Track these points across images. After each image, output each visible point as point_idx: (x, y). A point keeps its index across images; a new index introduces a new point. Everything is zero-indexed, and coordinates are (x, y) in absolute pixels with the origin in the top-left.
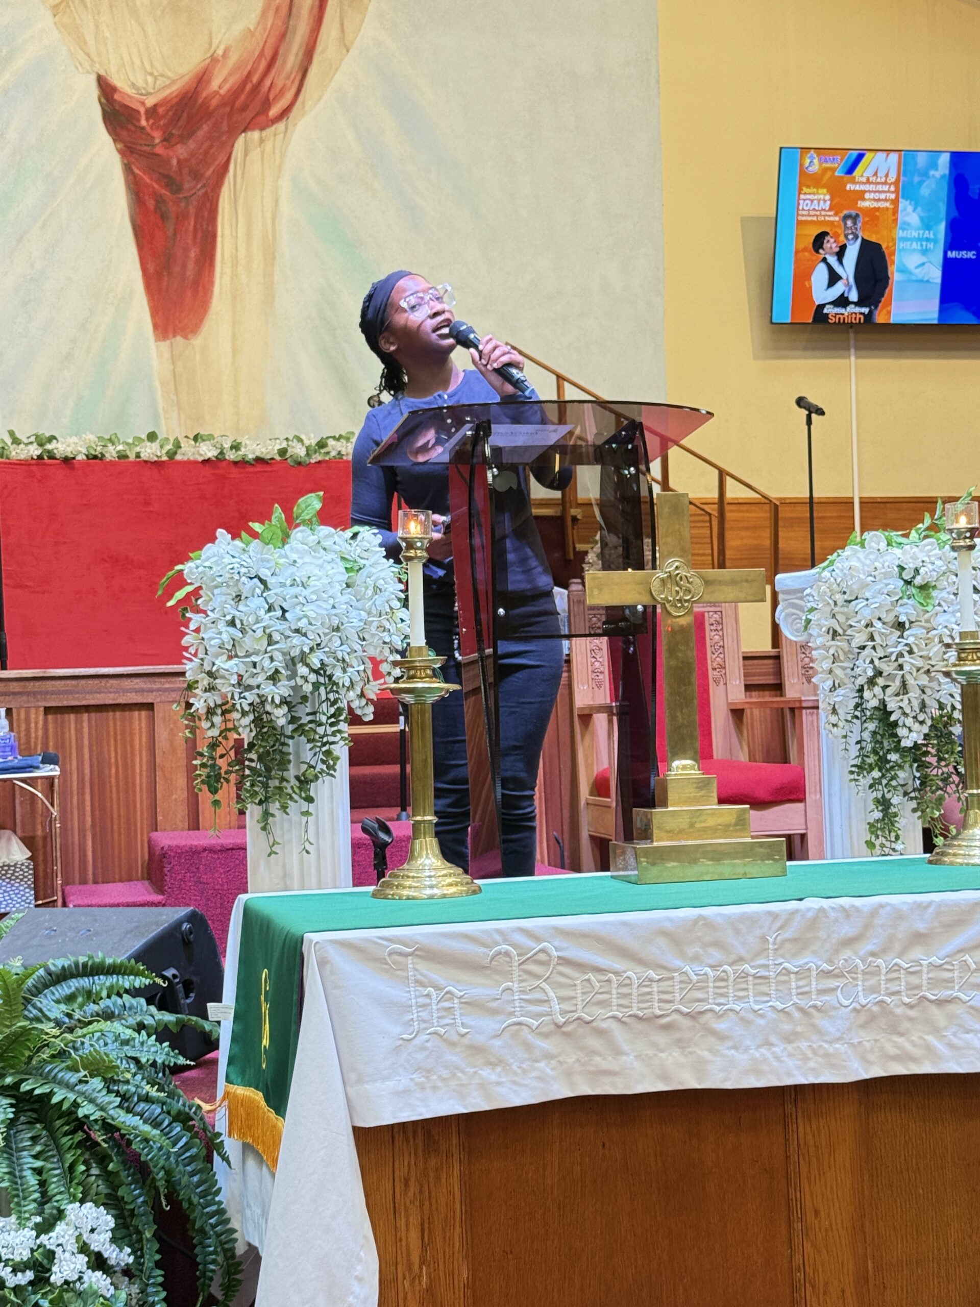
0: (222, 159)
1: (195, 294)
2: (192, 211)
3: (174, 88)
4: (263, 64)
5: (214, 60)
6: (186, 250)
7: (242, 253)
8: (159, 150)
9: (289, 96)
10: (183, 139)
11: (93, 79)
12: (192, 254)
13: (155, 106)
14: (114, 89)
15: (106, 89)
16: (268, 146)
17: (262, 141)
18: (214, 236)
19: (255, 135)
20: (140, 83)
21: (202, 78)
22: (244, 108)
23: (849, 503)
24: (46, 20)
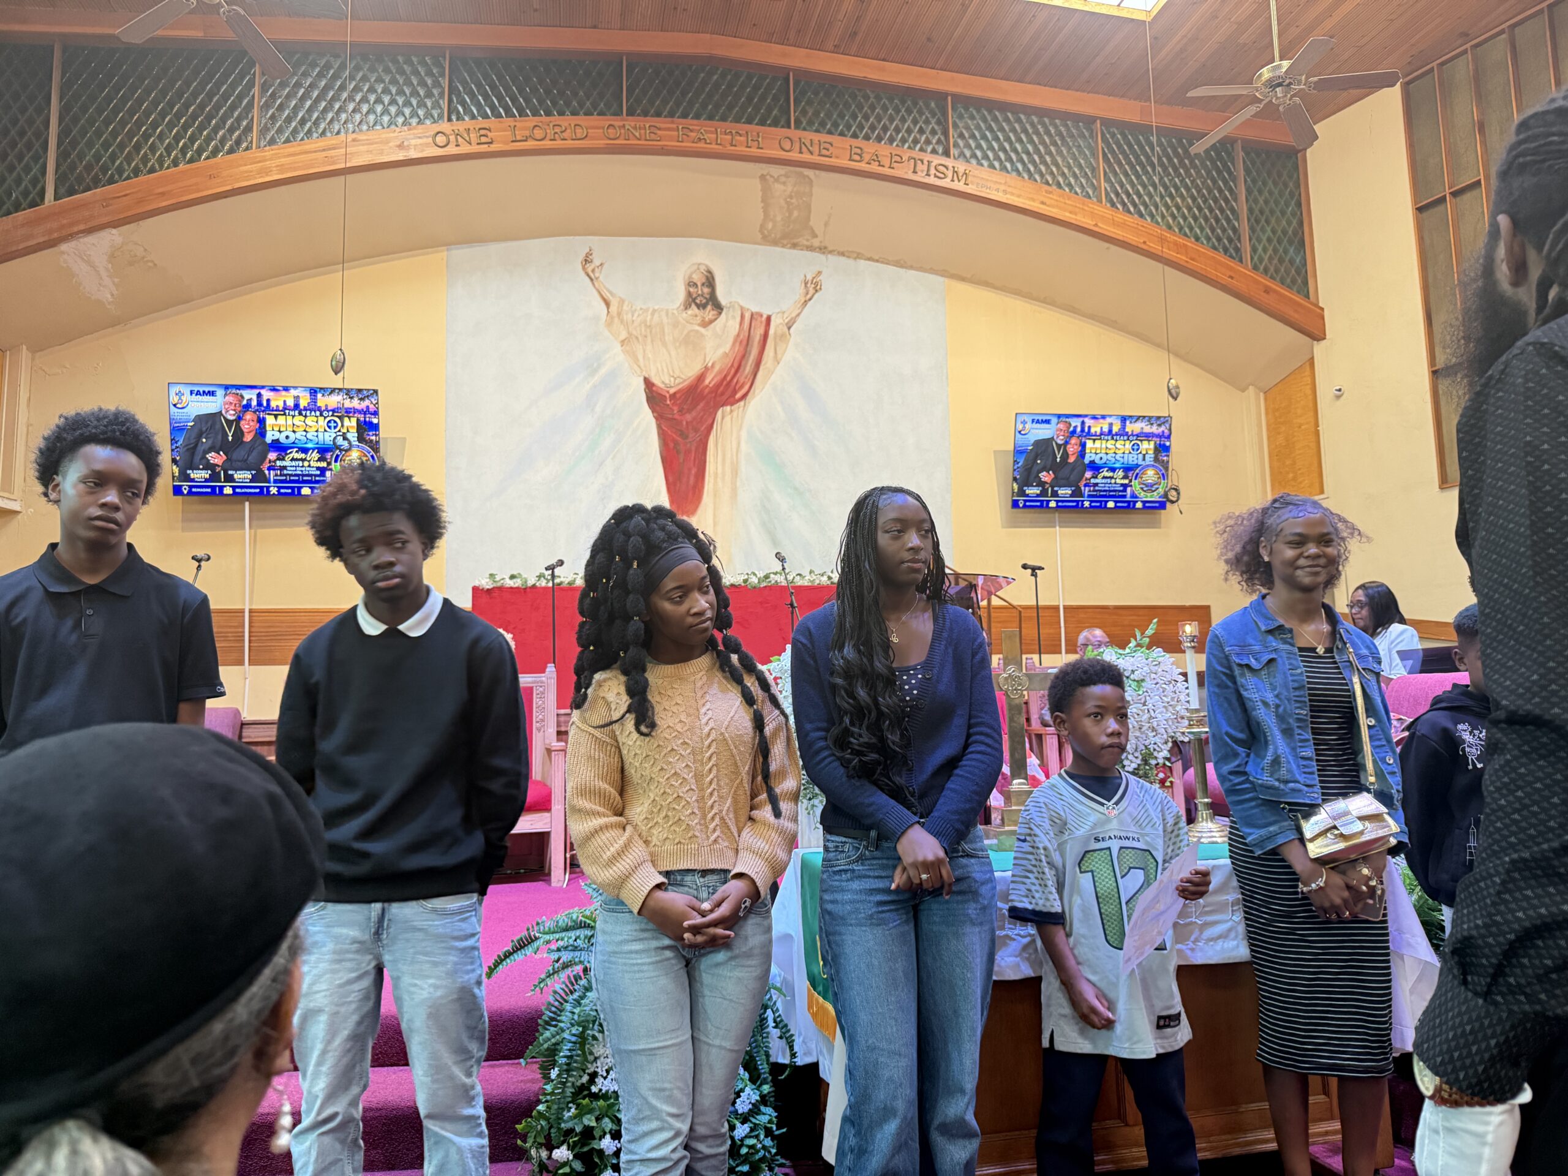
0: (710, 421)
1: (694, 493)
2: (693, 448)
3: (686, 383)
4: (733, 371)
5: (706, 369)
6: (690, 470)
7: (720, 471)
8: (676, 417)
9: (746, 388)
10: (689, 411)
11: (641, 380)
12: (694, 471)
13: (675, 393)
14: (653, 385)
15: (648, 384)
16: (735, 414)
17: (731, 411)
18: (705, 462)
19: (728, 408)
20: (667, 382)
21: (701, 378)
22: (722, 394)
23: (1057, 608)
24: (618, 348)
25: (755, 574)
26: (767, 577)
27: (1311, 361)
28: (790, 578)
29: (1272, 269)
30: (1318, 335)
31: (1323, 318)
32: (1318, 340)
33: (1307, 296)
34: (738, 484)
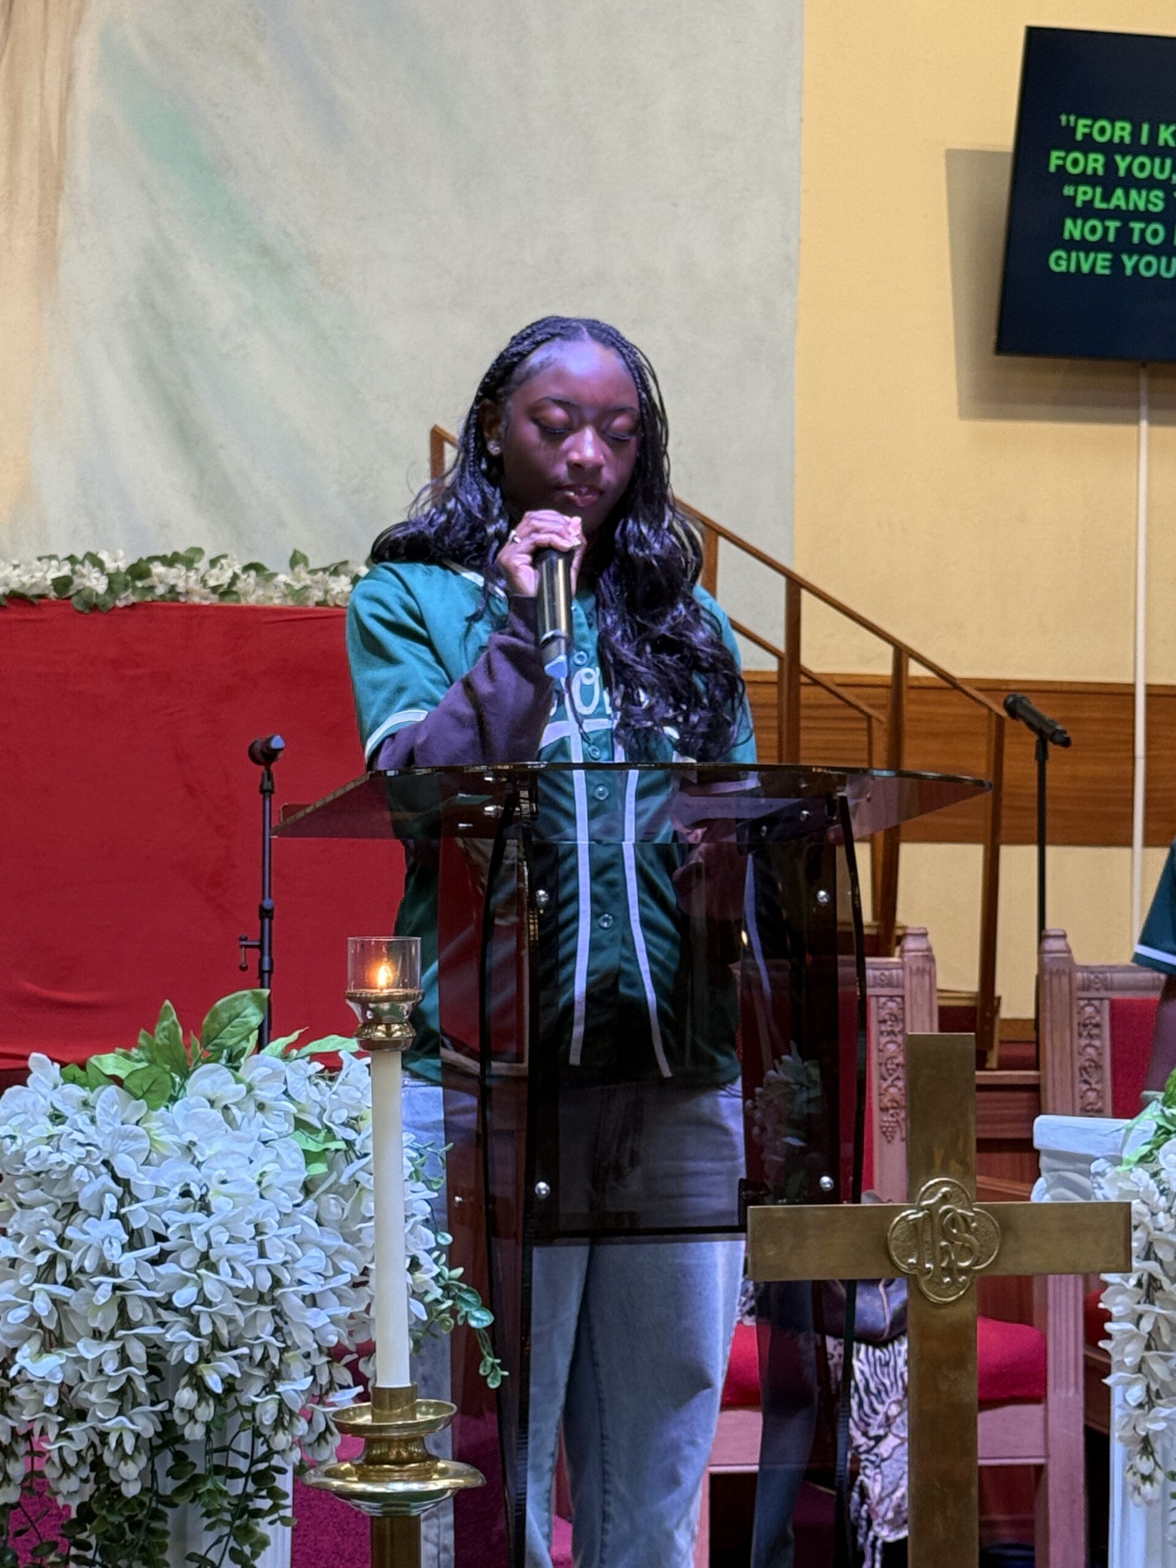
25: (98, 563)
26: (139, 571)
28: (220, 577)
34: (64, 222)
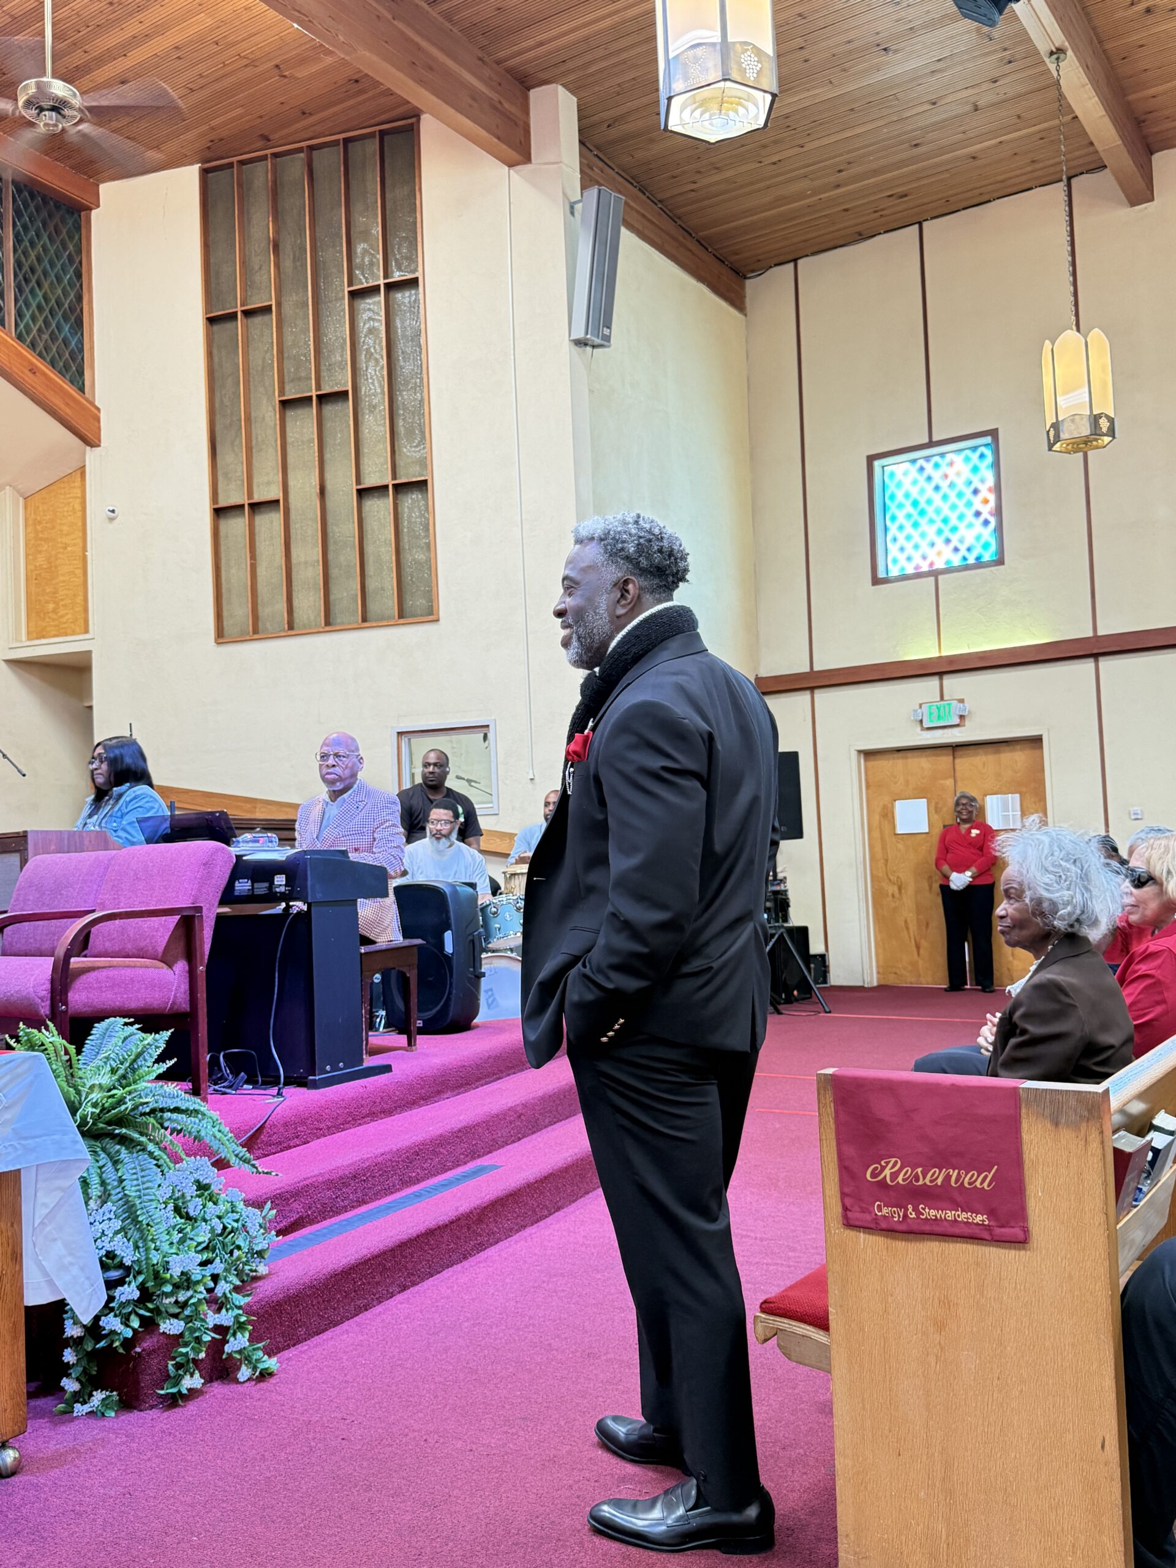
27: (82, 470)
29: (41, 346)
30: (90, 440)
31: (98, 420)
32: (92, 446)
33: (82, 389)
